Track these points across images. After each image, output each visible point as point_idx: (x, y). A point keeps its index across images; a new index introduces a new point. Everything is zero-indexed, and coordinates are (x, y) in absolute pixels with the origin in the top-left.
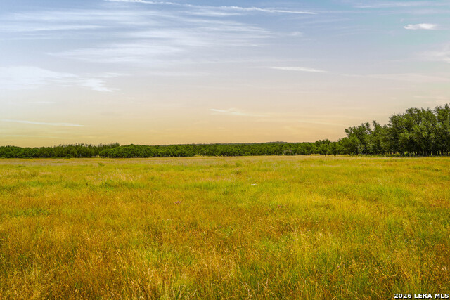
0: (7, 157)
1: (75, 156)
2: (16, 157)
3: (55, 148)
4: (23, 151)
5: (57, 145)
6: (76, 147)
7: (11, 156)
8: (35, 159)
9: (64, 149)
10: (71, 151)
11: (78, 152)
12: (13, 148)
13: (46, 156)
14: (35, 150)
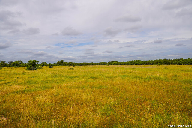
0: (136, 64)
1: (163, 64)
2: (139, 64)
3: (154, 61)
4: (142, 62)
5: (155, 60)
6: (163, 60)
7: (138, 64)
8: (146, 65)
9: (158, 61)
10: (161, 62)
11: (164, 62)
12: (138, 61)
13: (151, 64)
14: (147, 62)
